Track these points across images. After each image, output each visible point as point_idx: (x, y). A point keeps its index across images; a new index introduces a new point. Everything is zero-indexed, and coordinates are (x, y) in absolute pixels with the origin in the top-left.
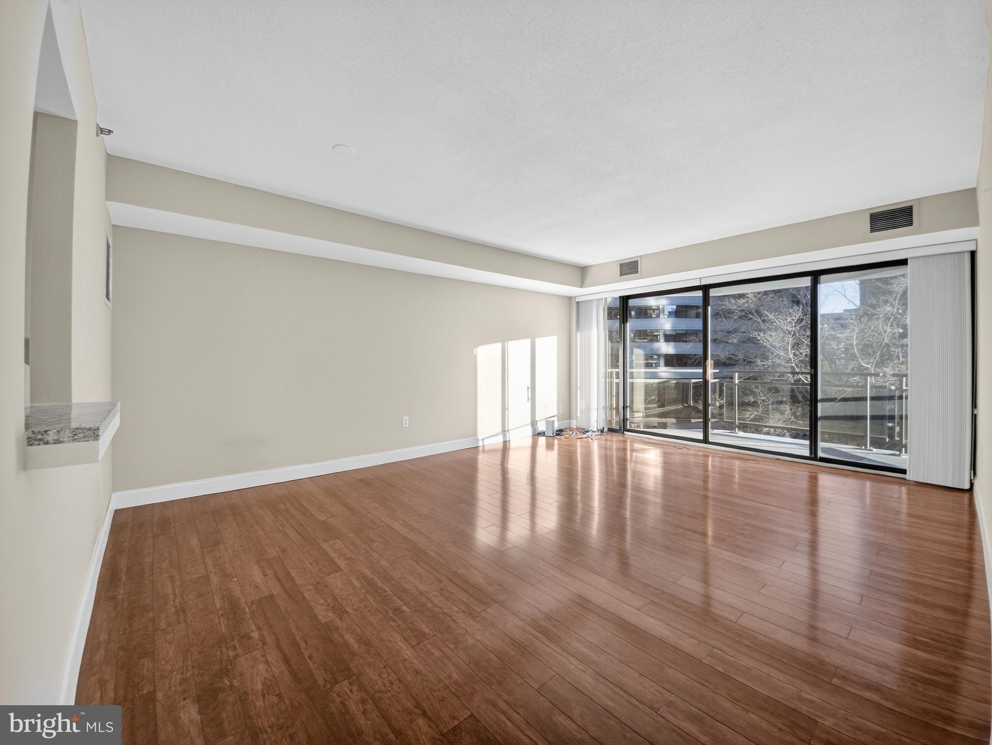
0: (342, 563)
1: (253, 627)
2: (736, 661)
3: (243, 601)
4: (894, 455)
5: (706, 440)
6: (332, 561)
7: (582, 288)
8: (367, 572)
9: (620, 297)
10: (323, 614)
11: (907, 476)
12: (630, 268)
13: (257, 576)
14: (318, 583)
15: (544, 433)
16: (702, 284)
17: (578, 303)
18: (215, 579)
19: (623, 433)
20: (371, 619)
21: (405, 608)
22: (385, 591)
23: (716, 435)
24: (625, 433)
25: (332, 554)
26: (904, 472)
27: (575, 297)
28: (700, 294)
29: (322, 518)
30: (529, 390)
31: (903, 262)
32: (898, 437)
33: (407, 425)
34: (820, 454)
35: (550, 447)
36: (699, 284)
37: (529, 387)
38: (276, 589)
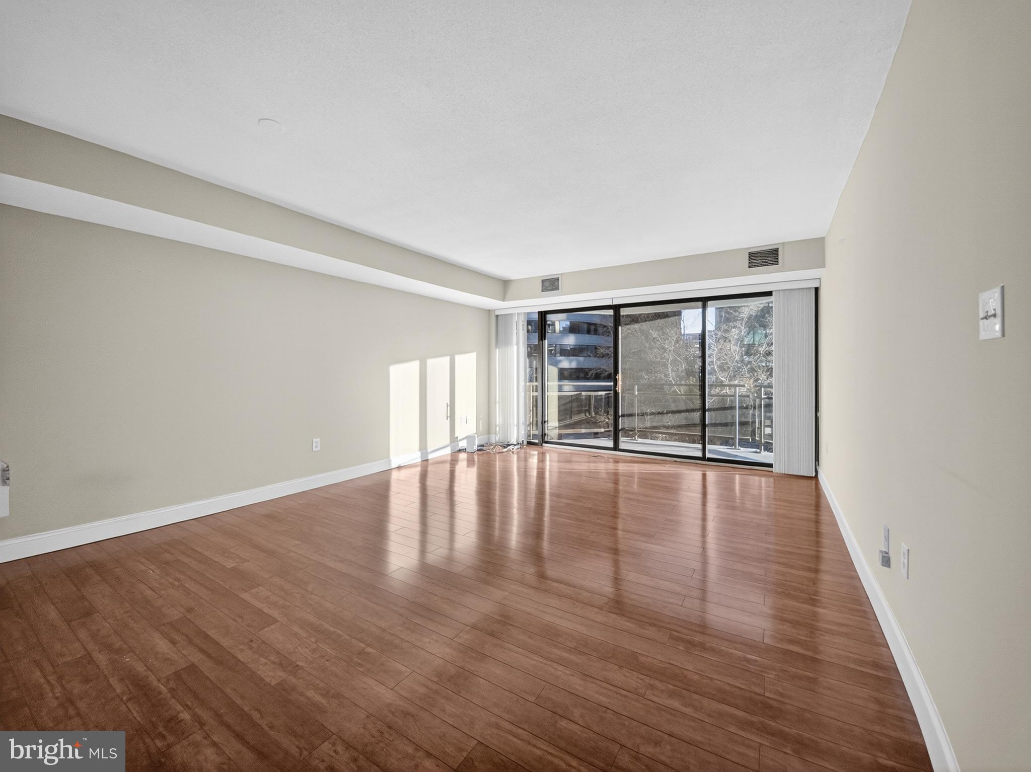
0: (275, 613)
1: (179, 708)
2: (692, 639)
3: (152, 678)
4: (756, 452)
5: (616, 448)
6: (259, 612)
7: (504, 301)
8: (312, 618)
9: (539, 312)
10: (271, 675)
11: (773, 469)
12: (551, 284)
13: (162, 645)
14: (251, 641)
15: (465, 449)
16: (614, 304)
17: (497, 316)
18: (102, 659)
19: (542, 445)
20: (334, 668)
21: (369, 650)
22: (340, 636)
23: (624, 443)
24: (544, 444)
25: (257, 604)
26: (770, 466)
27: (495, 310)
28: (611, 312)
29: (230, 564)
30: (449, 407)
31: (769, 294)
32: (758, 438)
33: (318, 449)
34: (708, 455)
35: (470, 462)
36: (611, 304)
37: (449, 404)
38: (196, 658)
